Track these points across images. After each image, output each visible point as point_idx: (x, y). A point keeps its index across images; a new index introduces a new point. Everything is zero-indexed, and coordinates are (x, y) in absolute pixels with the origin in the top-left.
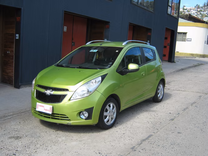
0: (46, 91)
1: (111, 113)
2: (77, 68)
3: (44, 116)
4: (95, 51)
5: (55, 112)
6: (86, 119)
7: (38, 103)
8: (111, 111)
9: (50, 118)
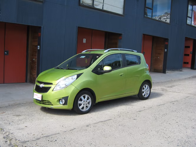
0: (40, 85)
1: (85, 102)
2: (66, 69)
3: (39, 103)
4: (83, 57)
5: (43, 99)
6: (64, 105)
7: (35, 93)
8: (85, 101)
9: (41, 103)
